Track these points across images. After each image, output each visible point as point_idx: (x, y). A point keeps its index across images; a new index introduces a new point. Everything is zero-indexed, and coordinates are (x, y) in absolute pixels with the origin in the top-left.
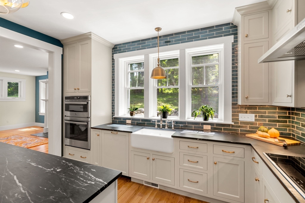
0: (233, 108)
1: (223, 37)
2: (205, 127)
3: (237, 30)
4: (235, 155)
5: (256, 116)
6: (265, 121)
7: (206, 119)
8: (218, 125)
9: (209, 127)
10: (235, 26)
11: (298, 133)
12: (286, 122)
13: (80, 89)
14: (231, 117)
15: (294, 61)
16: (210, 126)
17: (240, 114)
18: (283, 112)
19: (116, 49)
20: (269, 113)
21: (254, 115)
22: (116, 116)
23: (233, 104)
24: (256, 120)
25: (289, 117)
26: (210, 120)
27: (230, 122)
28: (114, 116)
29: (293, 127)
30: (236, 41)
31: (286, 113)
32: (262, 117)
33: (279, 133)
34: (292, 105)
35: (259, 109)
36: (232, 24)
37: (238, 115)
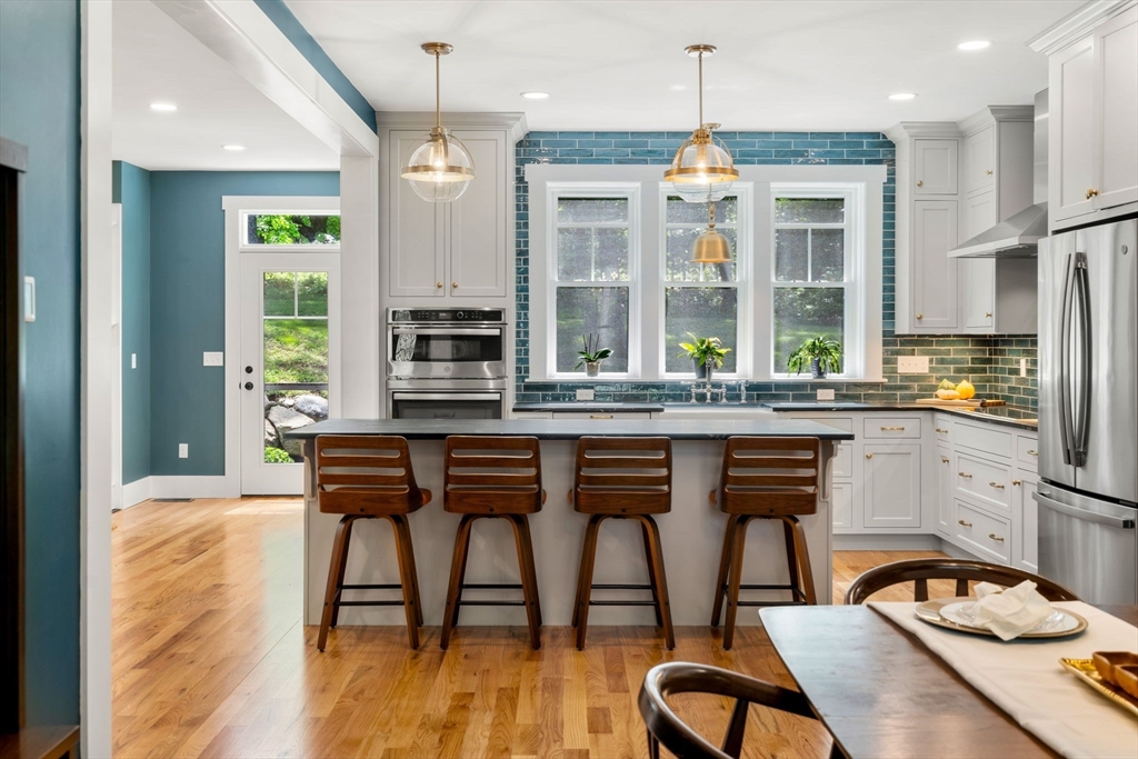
0: (885, 343)
1: (864, 166)
2: (821, 393)
3: (893, 153)
4: (904, 434)
5: (931, 361)
6: (948, 370)
7: (820, 374)
8: (851, 385)
9: (830, 394)
10: (890, 142)
11: (1002, 390)
12: (984, 370)
13: (460, 287)
14: (881, 366)
15: (994, 260)
16: (833, 391)
17: (900, 358)
18: (979, 350)
19: (529, 147)
20: (956, 352)
21: (927, 358)
22: (533, 378)
23: (885, 334)
24: (931, 369)
25: (989, 361)
26: (831, 377)
27: (878, 377)
28: (526, 380)
29: (996, 380)
30: (892, 179)
31: (984, 352)
32: (942, 361)
33: (972, 388)
34: (992, 331)
35: (938, 343)
36: (884, 137)
37: (895, 362)
